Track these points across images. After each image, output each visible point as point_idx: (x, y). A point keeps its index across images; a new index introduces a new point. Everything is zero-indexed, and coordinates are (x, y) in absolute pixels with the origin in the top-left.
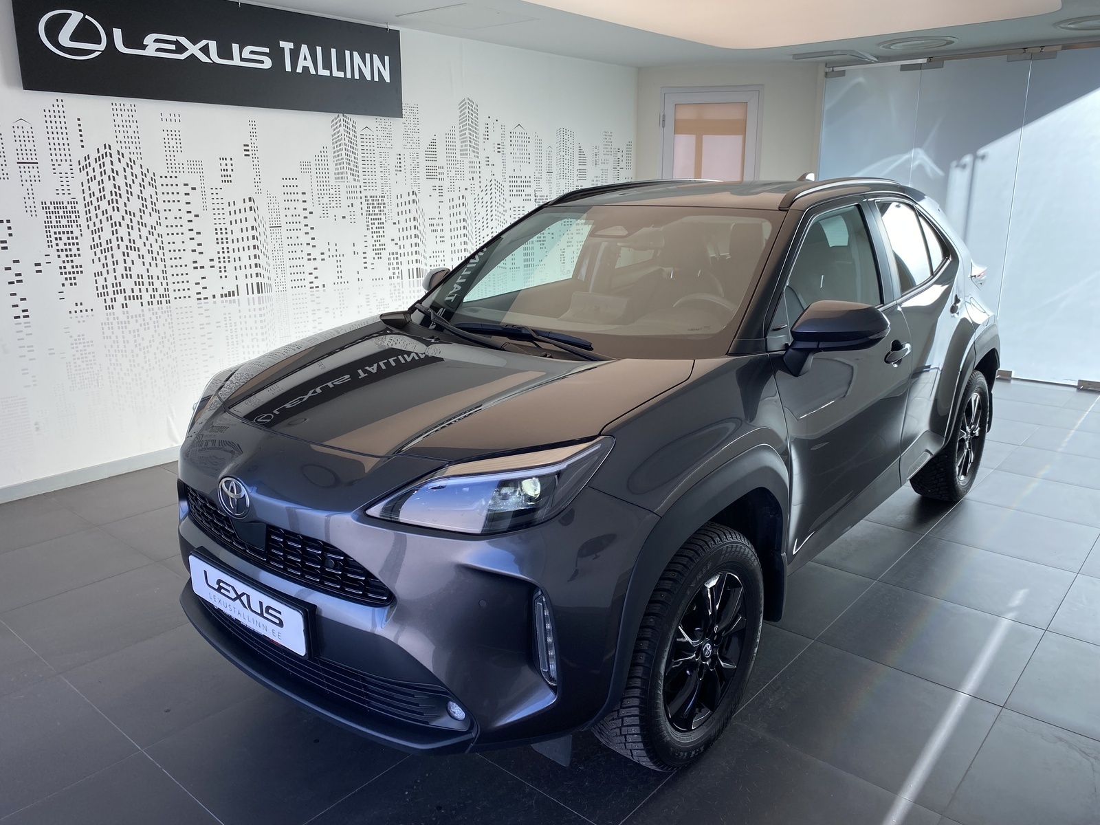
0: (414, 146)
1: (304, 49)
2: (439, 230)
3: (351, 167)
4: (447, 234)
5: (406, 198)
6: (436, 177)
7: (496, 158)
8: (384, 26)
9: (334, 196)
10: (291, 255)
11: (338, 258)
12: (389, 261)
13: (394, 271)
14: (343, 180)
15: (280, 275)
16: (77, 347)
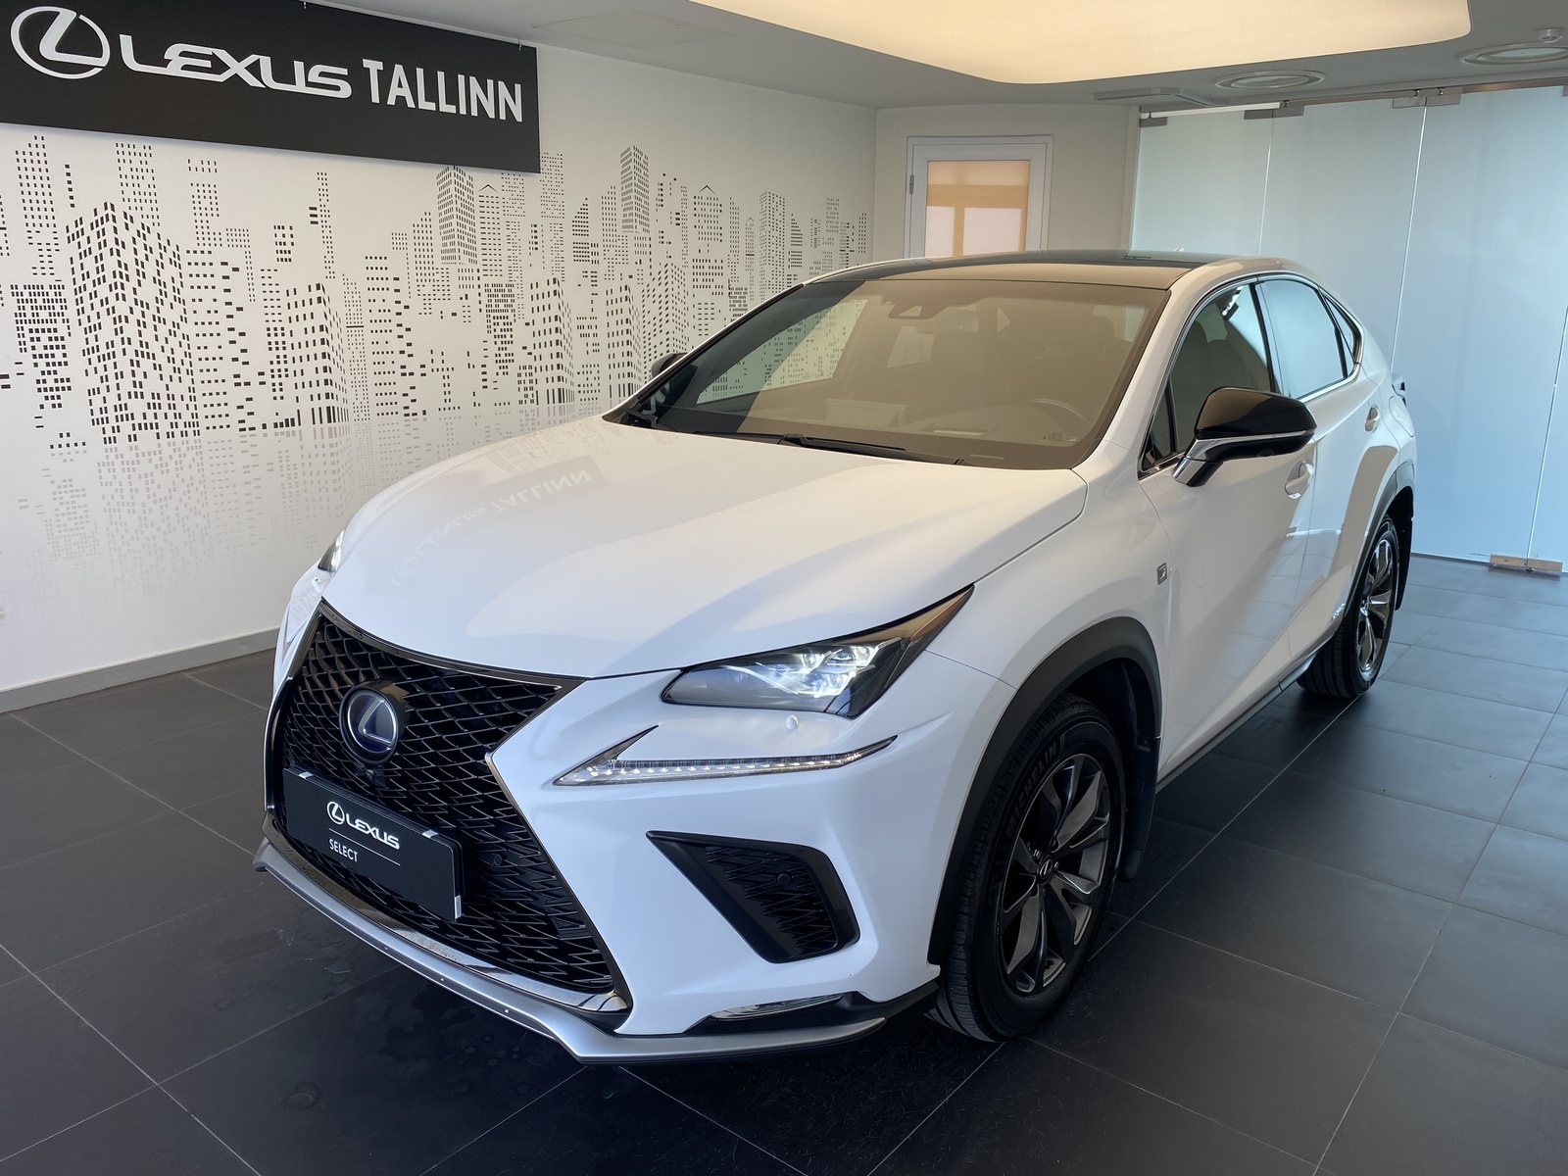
0: (556, 213)
1: (399, 71)
2: (591, 335)
3: (466, 242)
4: (603, 340)
5: (543, 288)
6: (587, 259)
7: (673, 233)
8: (515, 41)
9: (441, 283)
10: (378, 368)
11: (446, 373)
12: (520, 379)
13: (526, 392)
14: (452, 261)
15: (360, 397)
16: (61, 498)
